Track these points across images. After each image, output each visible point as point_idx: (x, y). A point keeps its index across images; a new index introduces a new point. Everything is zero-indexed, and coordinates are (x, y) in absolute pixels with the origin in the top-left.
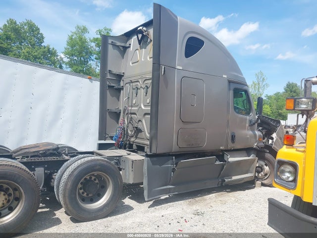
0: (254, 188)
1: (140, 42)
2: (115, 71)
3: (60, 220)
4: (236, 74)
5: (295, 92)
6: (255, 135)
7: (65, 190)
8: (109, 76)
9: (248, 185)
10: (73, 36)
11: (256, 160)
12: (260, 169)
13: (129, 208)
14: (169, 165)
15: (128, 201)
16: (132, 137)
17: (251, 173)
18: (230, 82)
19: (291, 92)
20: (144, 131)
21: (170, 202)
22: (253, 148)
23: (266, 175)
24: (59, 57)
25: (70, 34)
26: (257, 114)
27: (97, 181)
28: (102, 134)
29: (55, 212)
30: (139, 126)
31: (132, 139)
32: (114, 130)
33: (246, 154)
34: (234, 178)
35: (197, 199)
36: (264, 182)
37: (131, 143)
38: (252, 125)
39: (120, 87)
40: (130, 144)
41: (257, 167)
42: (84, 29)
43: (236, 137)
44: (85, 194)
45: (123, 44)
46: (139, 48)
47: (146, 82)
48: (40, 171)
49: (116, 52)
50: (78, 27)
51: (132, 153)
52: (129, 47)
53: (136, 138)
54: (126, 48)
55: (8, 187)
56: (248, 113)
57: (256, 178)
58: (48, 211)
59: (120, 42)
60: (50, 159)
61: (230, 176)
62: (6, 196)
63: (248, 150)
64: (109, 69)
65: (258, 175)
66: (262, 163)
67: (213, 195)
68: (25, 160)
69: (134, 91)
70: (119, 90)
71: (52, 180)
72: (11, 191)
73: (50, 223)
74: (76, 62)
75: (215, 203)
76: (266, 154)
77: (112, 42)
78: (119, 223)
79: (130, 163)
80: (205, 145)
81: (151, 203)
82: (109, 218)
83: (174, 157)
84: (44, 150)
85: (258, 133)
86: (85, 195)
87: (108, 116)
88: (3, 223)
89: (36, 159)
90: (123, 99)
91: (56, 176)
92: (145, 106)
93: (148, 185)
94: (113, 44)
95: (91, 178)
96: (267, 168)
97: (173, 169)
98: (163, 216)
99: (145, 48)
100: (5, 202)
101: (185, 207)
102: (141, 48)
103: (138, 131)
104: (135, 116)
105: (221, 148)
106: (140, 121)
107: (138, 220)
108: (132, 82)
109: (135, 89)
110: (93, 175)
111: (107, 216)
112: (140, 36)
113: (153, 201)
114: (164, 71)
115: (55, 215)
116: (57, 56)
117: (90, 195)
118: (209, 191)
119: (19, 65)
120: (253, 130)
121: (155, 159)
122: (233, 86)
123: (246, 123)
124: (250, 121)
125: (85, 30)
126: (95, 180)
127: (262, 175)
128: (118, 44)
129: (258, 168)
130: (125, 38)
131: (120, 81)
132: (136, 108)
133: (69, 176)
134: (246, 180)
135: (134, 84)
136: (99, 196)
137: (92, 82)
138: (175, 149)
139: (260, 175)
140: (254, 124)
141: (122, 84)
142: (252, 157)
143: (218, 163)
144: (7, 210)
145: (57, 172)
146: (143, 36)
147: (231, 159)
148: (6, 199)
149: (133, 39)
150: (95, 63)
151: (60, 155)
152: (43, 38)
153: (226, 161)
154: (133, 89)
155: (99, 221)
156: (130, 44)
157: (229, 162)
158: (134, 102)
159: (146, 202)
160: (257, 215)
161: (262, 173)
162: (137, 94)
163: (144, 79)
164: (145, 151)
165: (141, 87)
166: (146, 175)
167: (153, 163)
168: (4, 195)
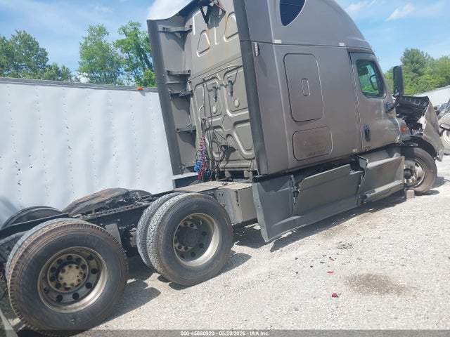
0: (405, 200)
1: (206, 18)
2: (176, 70)
3: (156, 290)
4: (354, 38)
5: (417, 62)
6: (396, 125)
7: (157, 246)
8: (169, 81)
9: (396, 197)
10: (86, 43)
11: (403, 160)
12: (409, 172)
13: (245, 258)
14: (288, 188)
15: (237, 249)
16: (221, 160)
17: (399, 179)
18: (350, 52)
19: (412, 63)
20: (239, 149)
21: (298, 239)
22: (395, 144)
23: (419, 179)
24: (73, 78)
25: (83, 41)
26: (395, 93)
27: (195, 227)
28: (177, 166)
29: (146, 281)
30: (228, 144)
31: (222, 165)
32: (193, 157)
33: (386, 154)
34: (378, 190)
35: (334, 228)
36: (417, 189)
37: (221, 170)
38: (388, 110)
39: (188, 93)
40: (219, 172)
41: (405, 170)
42: (100, 30)
43: (371, 131)
44: (183, 247)
45: (180, 29)
46: (207, 29)
47: (228, 75)
48: (112, 228)
49: (172, 42)
50: (92, 29)
51: (229, 183)
52: (191, 30)
53: (228, 161)
54: (184, 34)
55: (79, 256)
56: (380, 95)
57: (407, 186)
58: (134, 282)
59: (175, 26)
60: (121, 209)
61: (371, 188)
62: (80, 269)
63: (388, 149)
64: (166, 69)
65: (408, 181)
66: (411, 163)
67: (353, 220)
68: (89, 217)
69: (212, 94)
70: (187, 98)
71: (131, 238)
72: (84, 261)
73: (145, 296)
74: (100, 80)
75: (361, 229)
76: (415, 149)
77: (164, 28)
78: (239, 279)
79: (233, 195)
80: (332, 151)
81: (271, 245)
82: (223, 275)
83: (292, 176)
84: (111, 198)
85: (400, 121)
86: (183, 249)
87: (179, 138)
88: (87, 306)
89: (103, 213)
90: (196, 110)
91: (137, 232)
92: (232, 112)
93: (265, 220)
94: (166, 32)
95: (186, 224)
96: (419, 169)
97: (295, 192)
98: (296, 259)
99: (217, 25)
100: (80, 278)
101: (321, 242)
102: (210, 27)
103: (229, 150)
104: (220, 130)
105: (354, 151)
106: (228, 135)
107: (264, 270)
108: (205, 81)
109: (211, 90)
110: (188, 219)
111: (219, 273)
112: (205, 9)
113: (273, 243)
114: (259, 49)
115: (146, 285)
116: (71, 77)
117: (190, 248)
118: (347, 215)
119: (39, 88)
120: (391, 118)
121: (267, 183)
122: (355, 57)
123: (380, 110)
124: (386, 106)
125: (102, 31)
126: (192, 225)
127: (413, 180)
128: (173, 29)
129: (406, 172)
130: (181, 19)
131: (185, 85)
132: (219, 119)
133: (159, 225)
134: (393, 191)
135: (208, 83)
136: (202, 247)
137: (145, 95)
138: (292, 163)
139: (411, 181)
140: (392, 108)
141: (189, 88)
142: (396, 157)
143: (353, 173)
144: (84, 288)
145: (136, 226)
146: (210, 9)
147: (370, 165)
148: (81, 273)
149: (193, 18)
150: (125, 76)
151: (131, 201)
152: (46, 54)
153: (362, 169)
154: (209, 91)
155: (211, 281)
156: (191, 26)
157: (368, 169)
158: (214, 109)
159: (266, 244)
160: (428, 233)
161: (414, 177)
162: (216, 98)
163: (224, 72)
164: (246, 176)
165: (222, 85)
166: (260, 207)
167: (267, 189)
168: (77, 268)
